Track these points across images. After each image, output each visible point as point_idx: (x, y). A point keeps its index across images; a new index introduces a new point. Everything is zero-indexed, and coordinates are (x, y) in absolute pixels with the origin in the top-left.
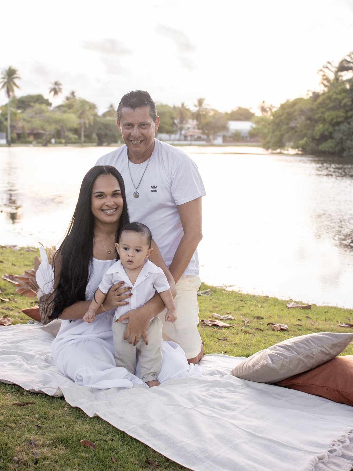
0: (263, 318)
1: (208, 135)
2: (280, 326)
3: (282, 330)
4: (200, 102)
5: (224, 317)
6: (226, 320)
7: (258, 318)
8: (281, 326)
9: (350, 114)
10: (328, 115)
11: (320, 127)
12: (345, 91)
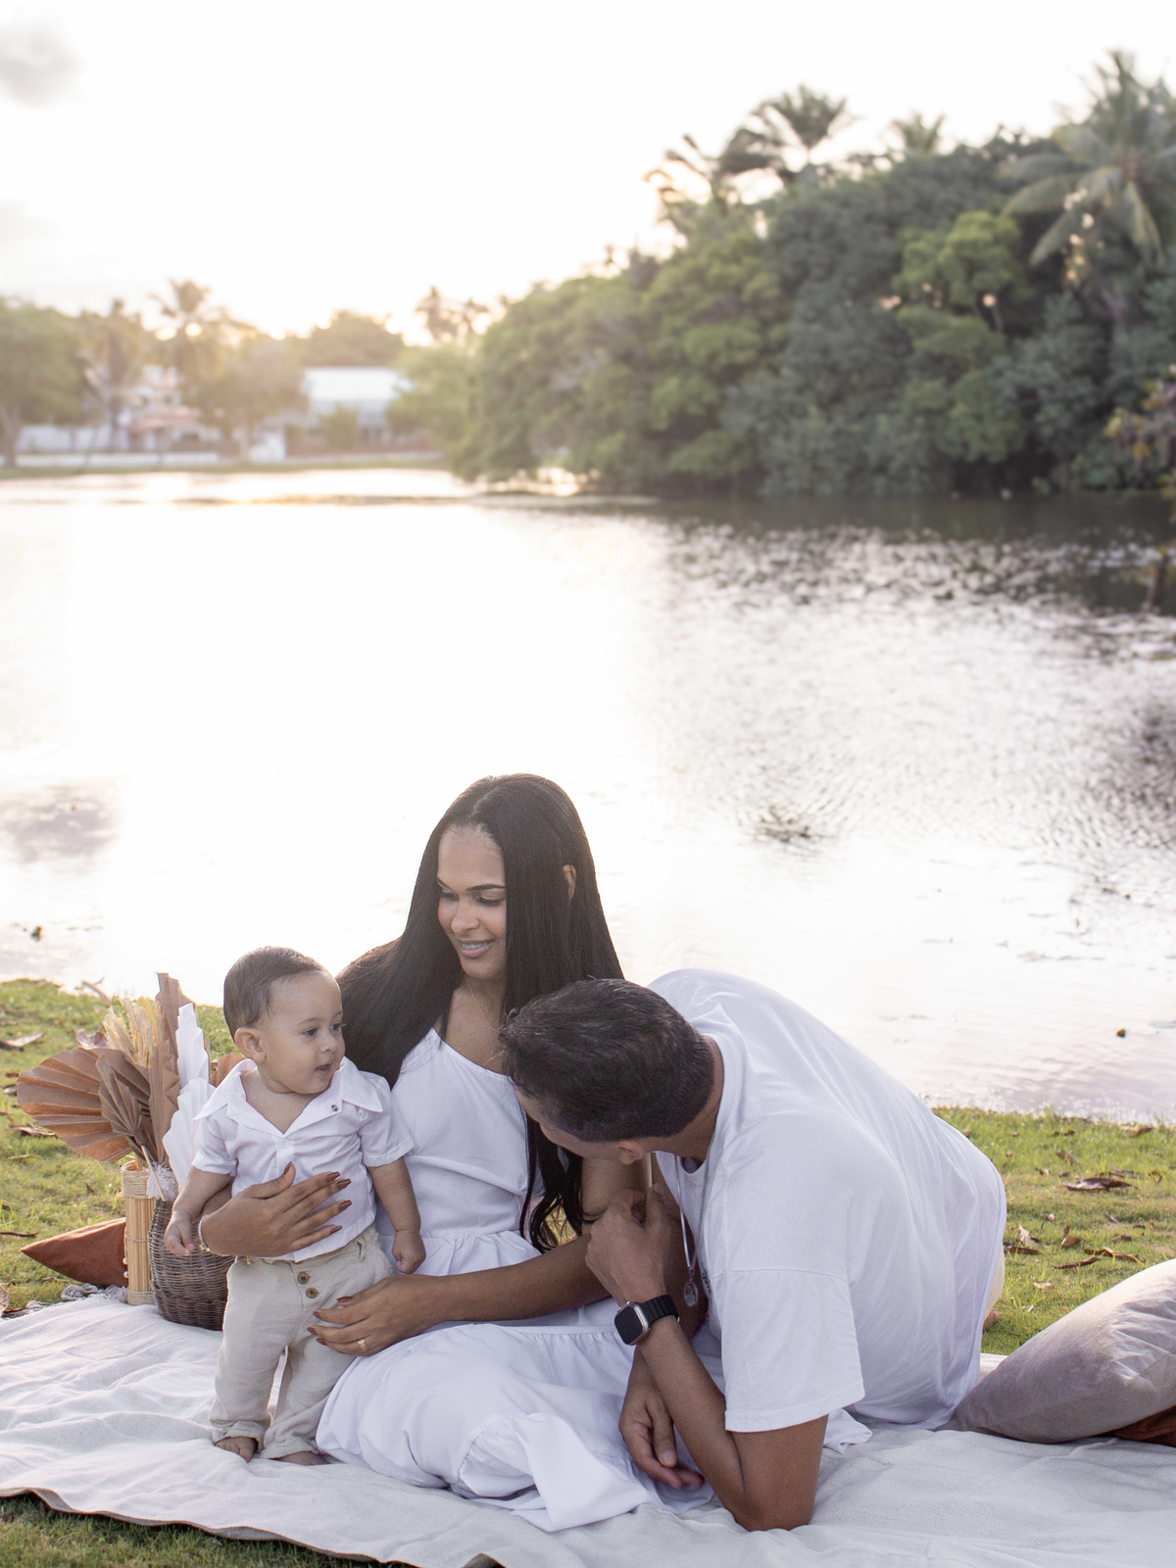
1: (226, 429)
4: (188, 297)
9: (776, 333)
10: (698, 340)
11: (670, 389)
12: (754, 248)
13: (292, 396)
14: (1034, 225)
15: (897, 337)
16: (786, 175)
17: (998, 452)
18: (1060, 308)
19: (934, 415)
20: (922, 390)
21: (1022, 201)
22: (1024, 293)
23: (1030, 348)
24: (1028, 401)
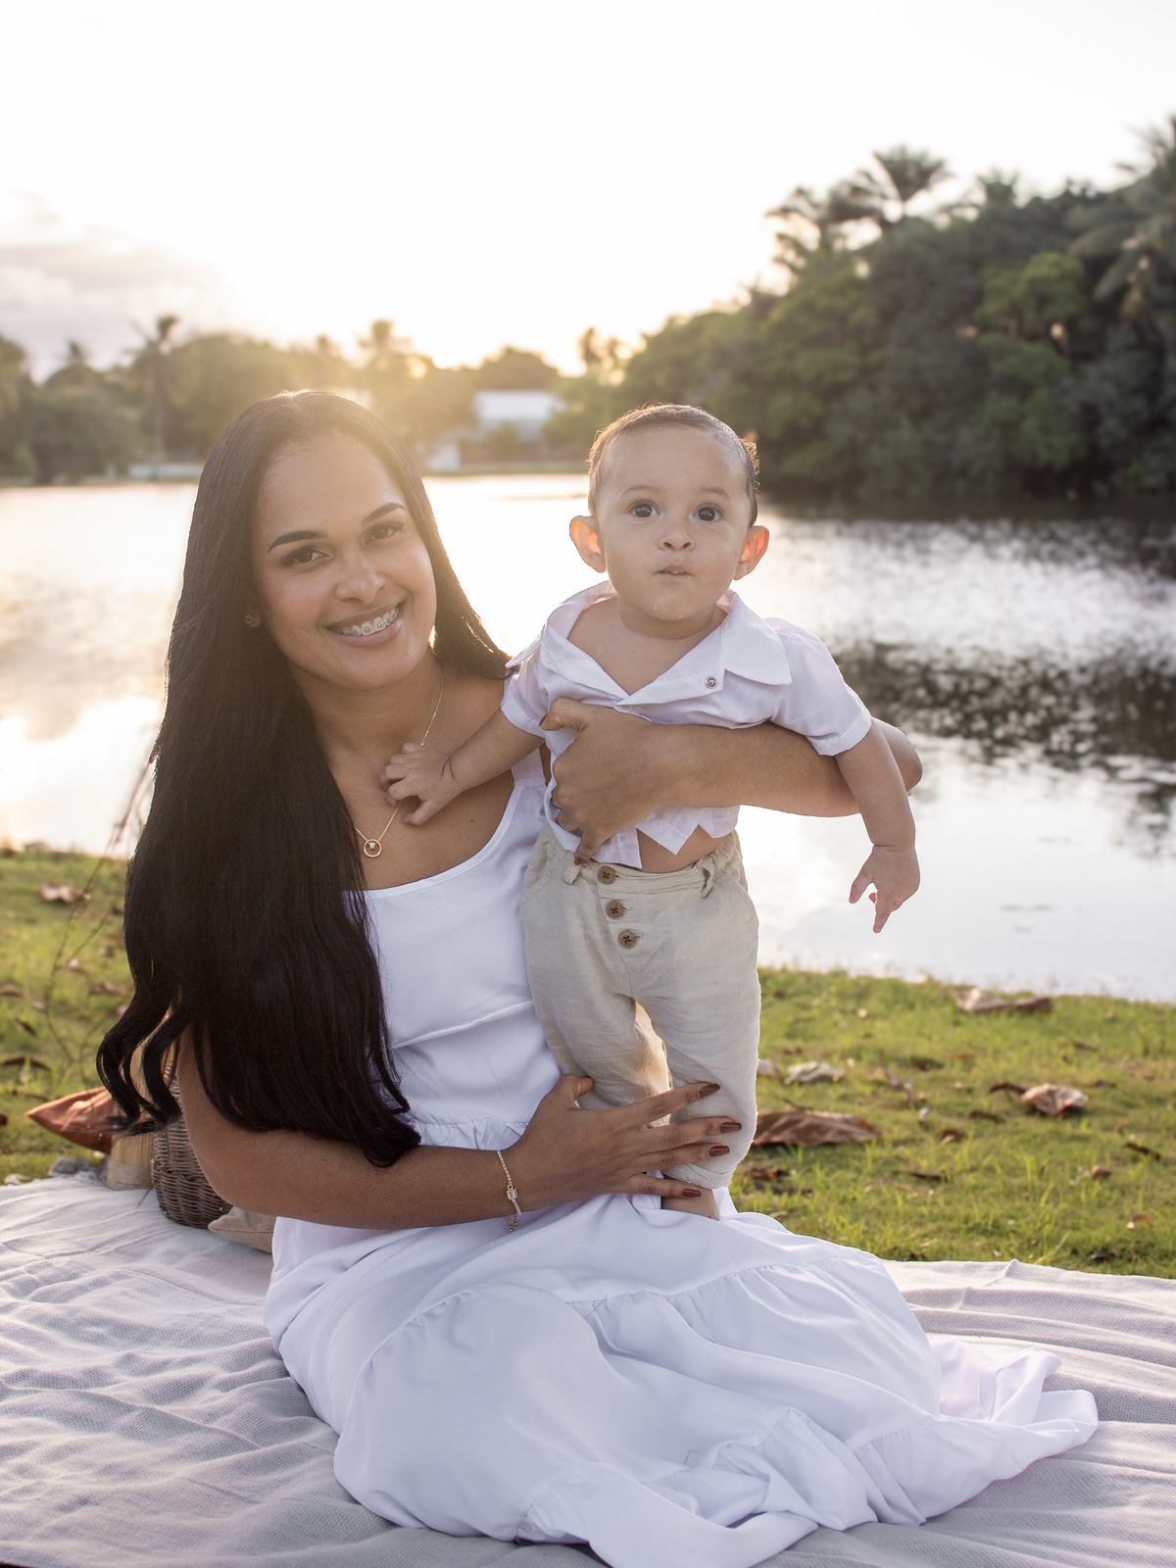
0: (940, 1066)
2: (1051, 1093)
3: (1072, 1112)
4: (381, 331)
5: (804, 1073)
6: (814, 1082)
7: (922, 1064)
8: (1058, 1095)
9: (875, 357)
10: (806, 363)
11: (783, 404)
12: (857, 284)
13: (466, 415)
14: (1096, 266)
15: (977, 360)
16: (884, 224)
17: (1061, 460)
18: (1119, 337)
19: (1008, 428)
20: (998, 406)
21: (1087, 244)
22: (1087, 324)
23: (1092, 371)
24: (1089, 417)
